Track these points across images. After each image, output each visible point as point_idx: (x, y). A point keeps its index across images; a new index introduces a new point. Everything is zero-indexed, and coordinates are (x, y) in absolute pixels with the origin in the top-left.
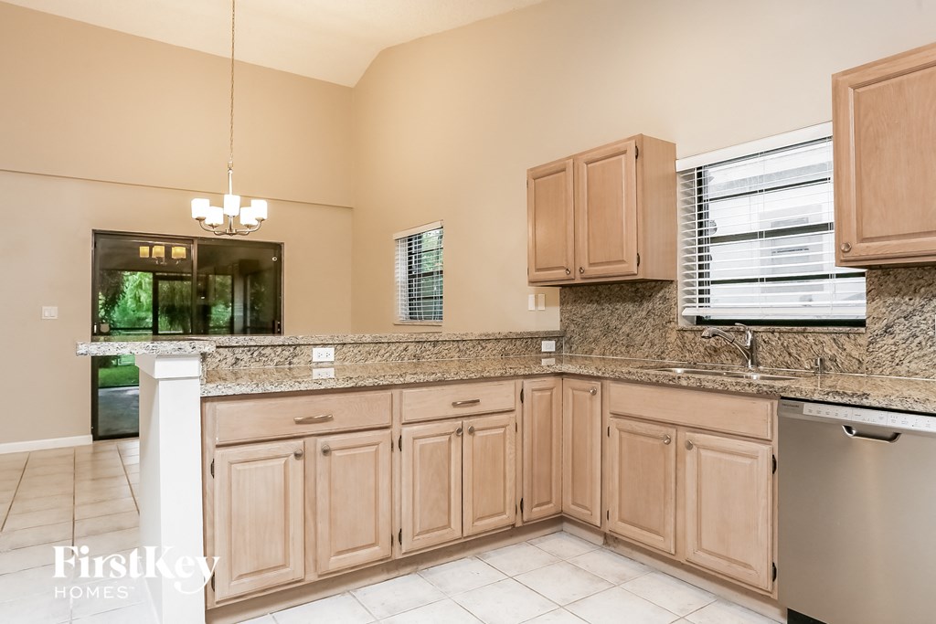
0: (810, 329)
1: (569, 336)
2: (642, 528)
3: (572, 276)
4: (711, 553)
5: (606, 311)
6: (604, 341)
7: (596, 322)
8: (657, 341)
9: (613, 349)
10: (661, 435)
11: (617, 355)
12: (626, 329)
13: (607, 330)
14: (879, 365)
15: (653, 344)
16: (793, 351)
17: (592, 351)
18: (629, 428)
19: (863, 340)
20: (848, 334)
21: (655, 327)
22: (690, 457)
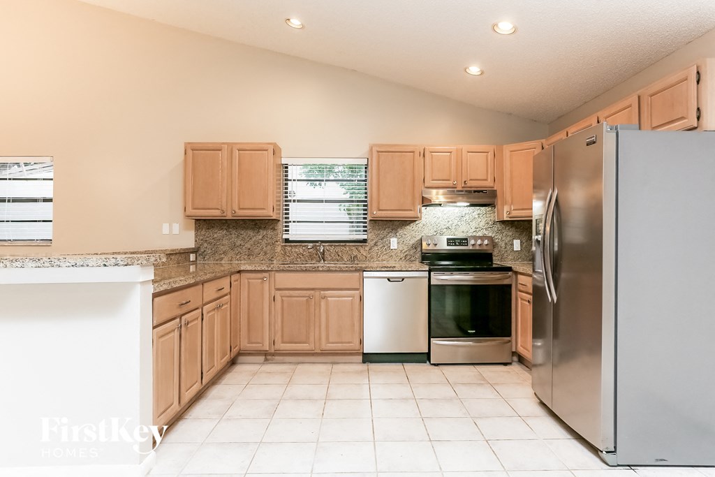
0: (348, 244)
1: (202, 250)
2: (296, 343)
3: (225, 214)
4: (333, 343)
5: (233, 236)
6: (231, 254)
7: (225, 242)
8: (268, 252)
9: (238, 257)
10: (307, 295)
11: (241, 261)
12: (248, 245)
13: (233, 247)
14: (372, 258)
15: (266, 253)
16: (340, 254)
17: (222, 259)
18: (288, 295)
19: (367, 249)
20: (362, 246)
21: (267, 244)
22: (323, 303)
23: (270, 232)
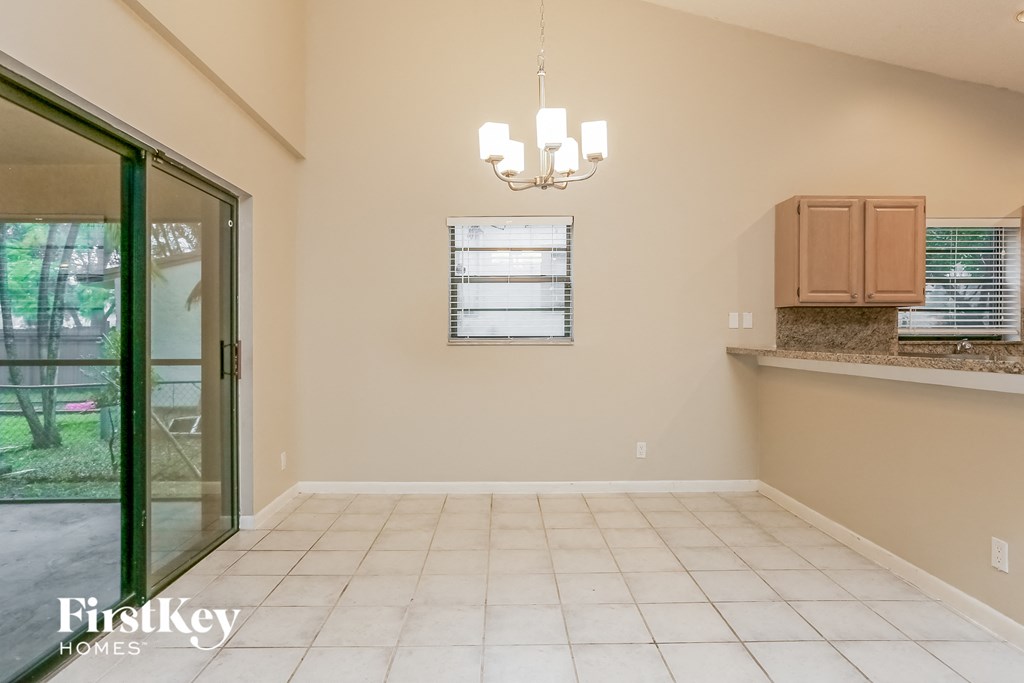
3: (856, 300)
5: (831, 330)
7: (820, 339)
23: (883, 327)
